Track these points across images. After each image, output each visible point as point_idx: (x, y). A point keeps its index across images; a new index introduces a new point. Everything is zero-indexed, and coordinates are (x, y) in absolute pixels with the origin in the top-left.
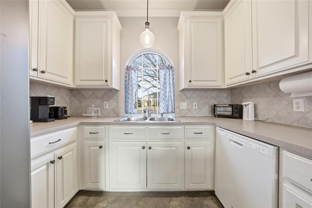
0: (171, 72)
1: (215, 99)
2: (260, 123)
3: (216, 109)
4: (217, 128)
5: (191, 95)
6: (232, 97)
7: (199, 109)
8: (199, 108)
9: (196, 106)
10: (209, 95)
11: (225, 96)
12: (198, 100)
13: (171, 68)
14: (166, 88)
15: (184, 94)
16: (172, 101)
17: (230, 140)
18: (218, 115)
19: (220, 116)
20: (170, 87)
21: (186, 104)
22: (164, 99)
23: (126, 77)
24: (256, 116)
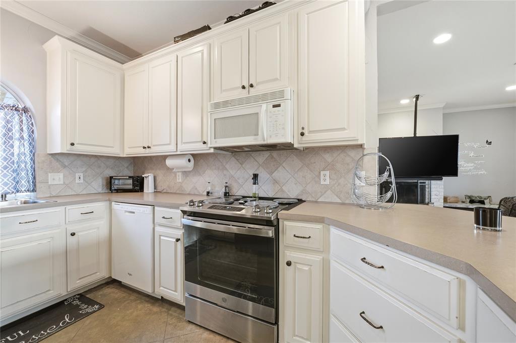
0: (24, 118)
1: (112, 168)
2: (159, 195)
3: (113, 181)
4: (113, 203)
5: (72, 163)
6: (134, 166)
7: (86, 184)
8: (87, 182)
9: (82, 178)
10: (103, 164)
11: (126, 165)
12: (84, 169)
13: (26, 110)
14: (12, 146)
15: (58, 159)
16: (28, 171)
17: (126, 211)
18: (115, 190)
19: (119, 191)
21: (61, 175)
24: (155, 188)
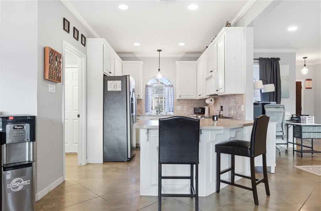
1: (197, 104)
3: (195, 109)
5: (183, 102)
8: (188, 110)
9: (186, 108)
12: (187, 104)
15: (179, 101)
16: (172, 105)
18: (196, 113)
20: (171, 97)
21: (180, 107)
22: (167, 104)
23: (145, 91)
